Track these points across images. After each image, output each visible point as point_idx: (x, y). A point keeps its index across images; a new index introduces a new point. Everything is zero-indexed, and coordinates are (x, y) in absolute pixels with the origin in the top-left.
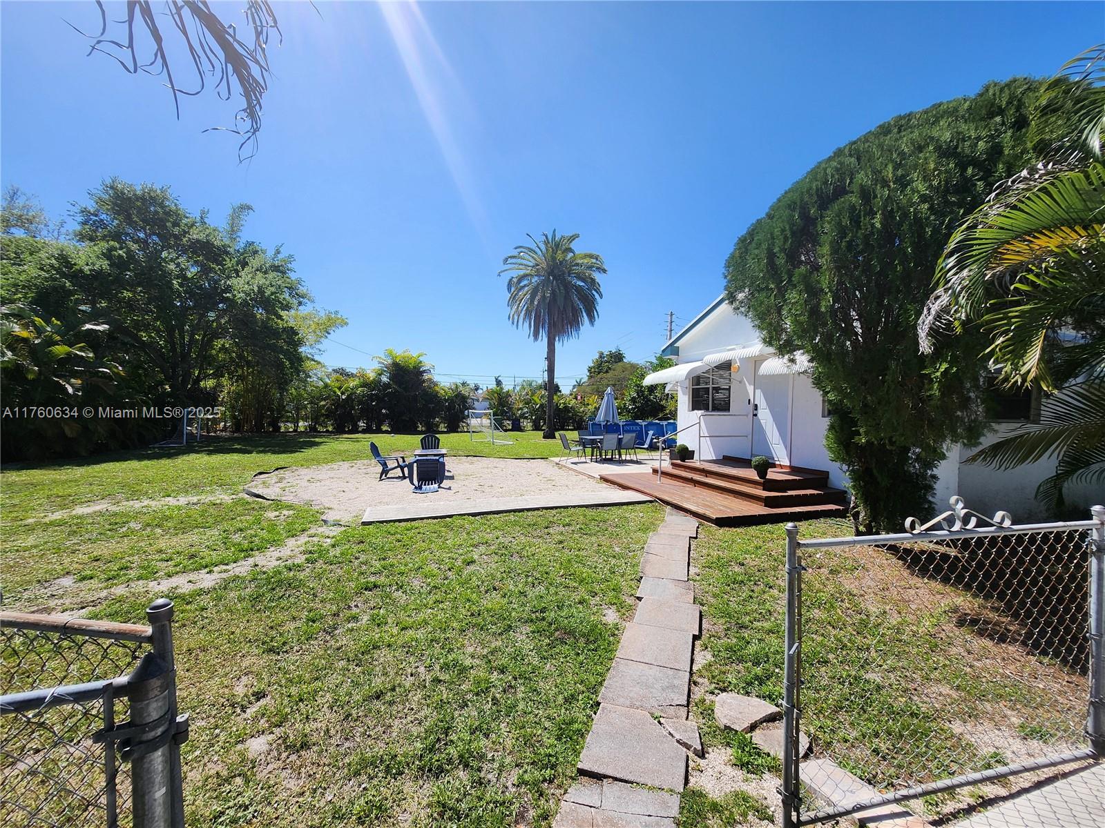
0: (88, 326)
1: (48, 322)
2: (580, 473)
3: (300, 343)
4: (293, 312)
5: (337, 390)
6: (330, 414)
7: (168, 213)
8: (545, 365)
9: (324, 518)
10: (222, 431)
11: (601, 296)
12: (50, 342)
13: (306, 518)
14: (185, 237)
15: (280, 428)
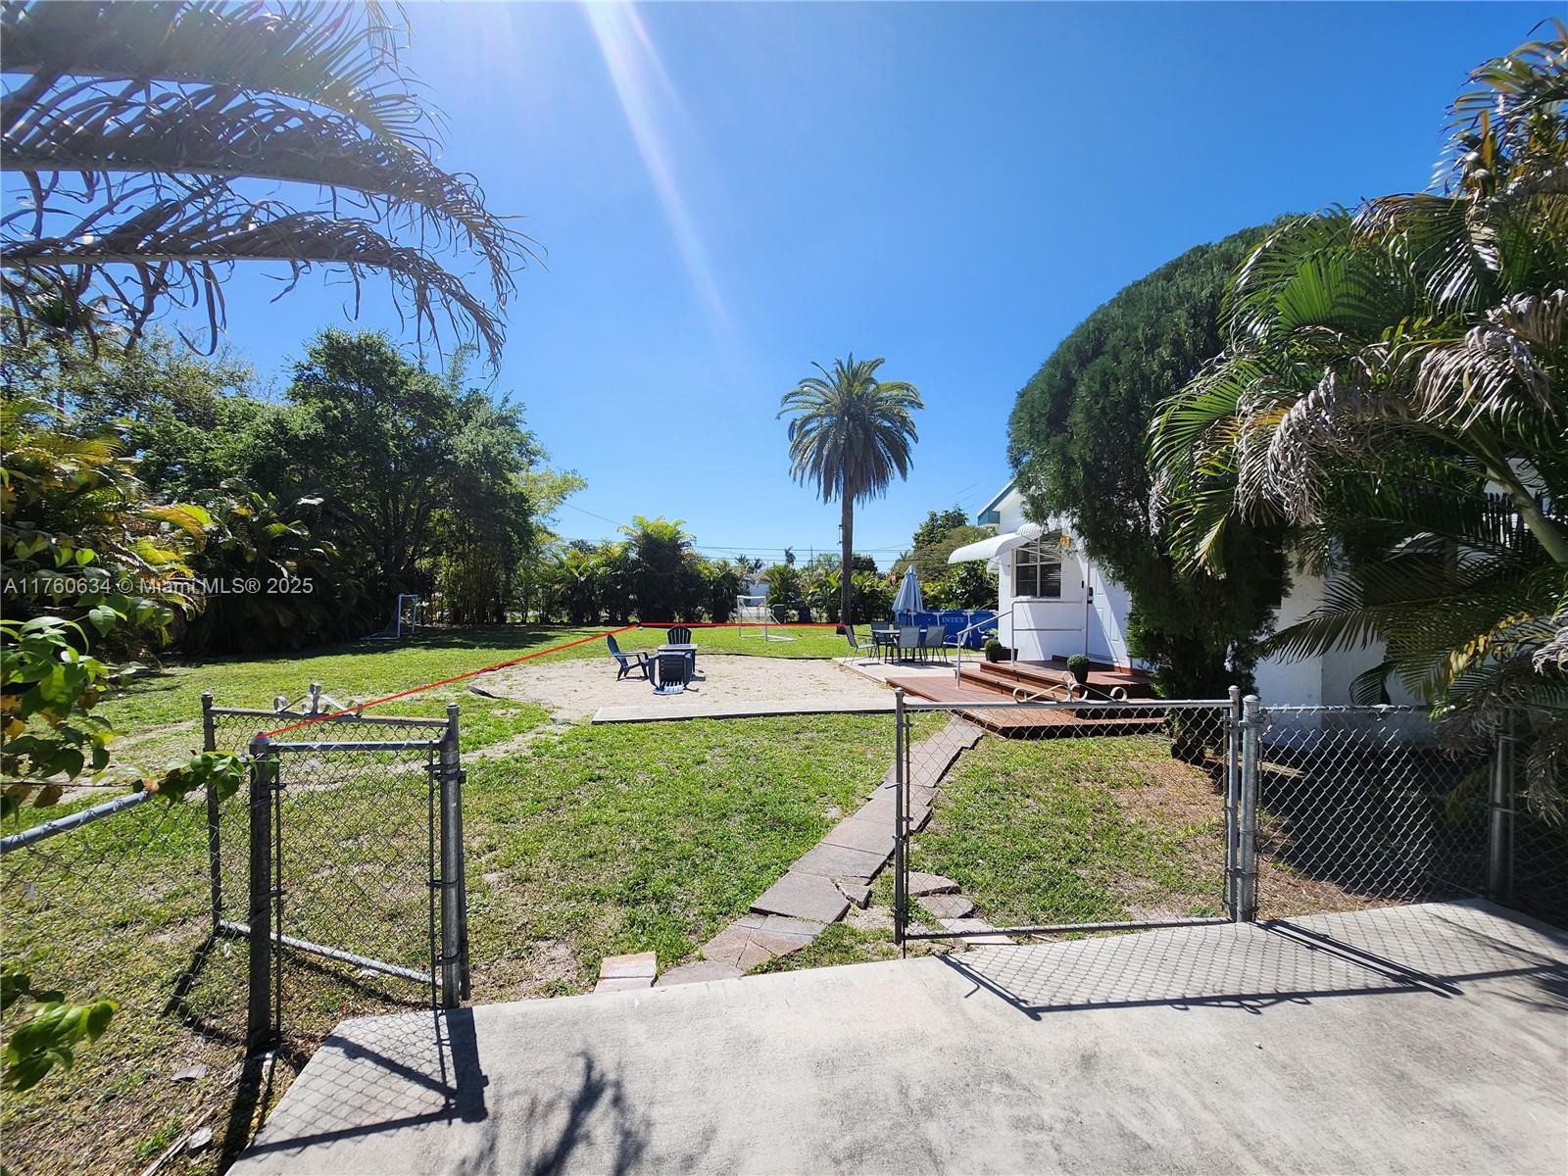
0: (304, 501)
1: (265, 497)
2: (865, 676)
3: (531, 512)
4: (523, 474)
5: (574, 570)
6: (565, 601)
7: (384, 362)
8: (839, 534)
9: (553, 717)
10: (438, 622)
11: (916, 440)
12: (267, 520)
13: (534, 716)
14: (402, 388)
15: (505, 618)
